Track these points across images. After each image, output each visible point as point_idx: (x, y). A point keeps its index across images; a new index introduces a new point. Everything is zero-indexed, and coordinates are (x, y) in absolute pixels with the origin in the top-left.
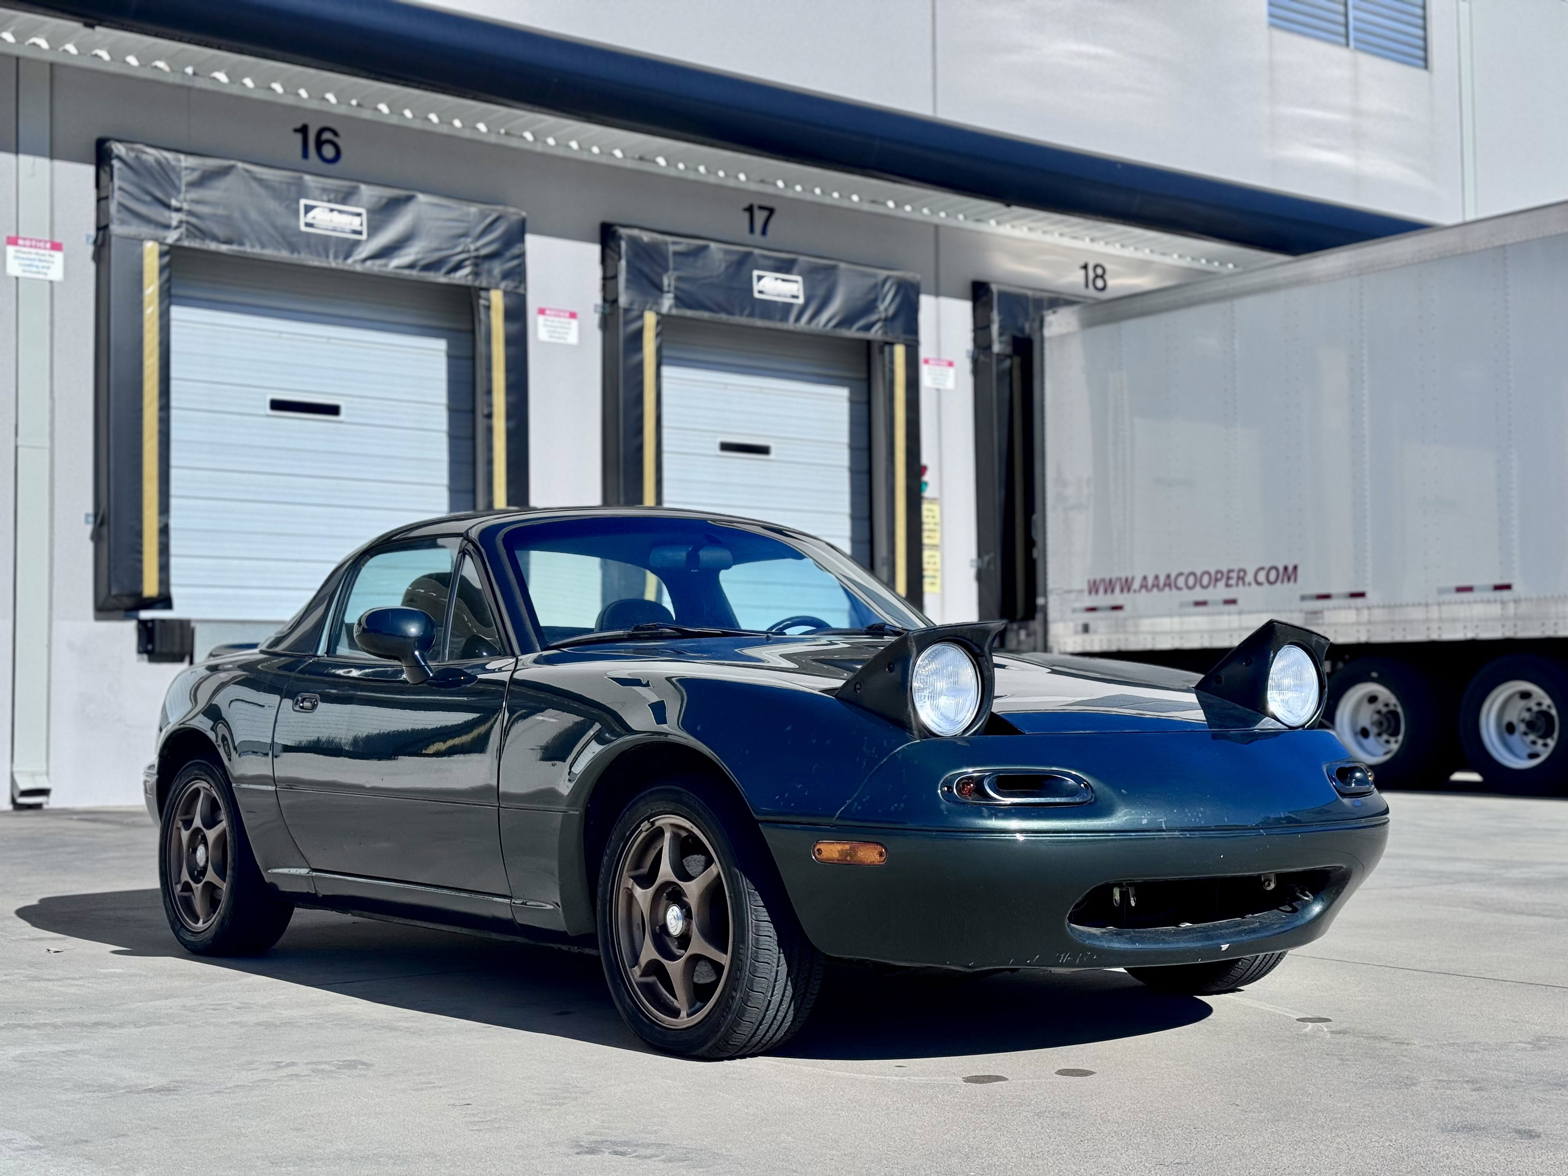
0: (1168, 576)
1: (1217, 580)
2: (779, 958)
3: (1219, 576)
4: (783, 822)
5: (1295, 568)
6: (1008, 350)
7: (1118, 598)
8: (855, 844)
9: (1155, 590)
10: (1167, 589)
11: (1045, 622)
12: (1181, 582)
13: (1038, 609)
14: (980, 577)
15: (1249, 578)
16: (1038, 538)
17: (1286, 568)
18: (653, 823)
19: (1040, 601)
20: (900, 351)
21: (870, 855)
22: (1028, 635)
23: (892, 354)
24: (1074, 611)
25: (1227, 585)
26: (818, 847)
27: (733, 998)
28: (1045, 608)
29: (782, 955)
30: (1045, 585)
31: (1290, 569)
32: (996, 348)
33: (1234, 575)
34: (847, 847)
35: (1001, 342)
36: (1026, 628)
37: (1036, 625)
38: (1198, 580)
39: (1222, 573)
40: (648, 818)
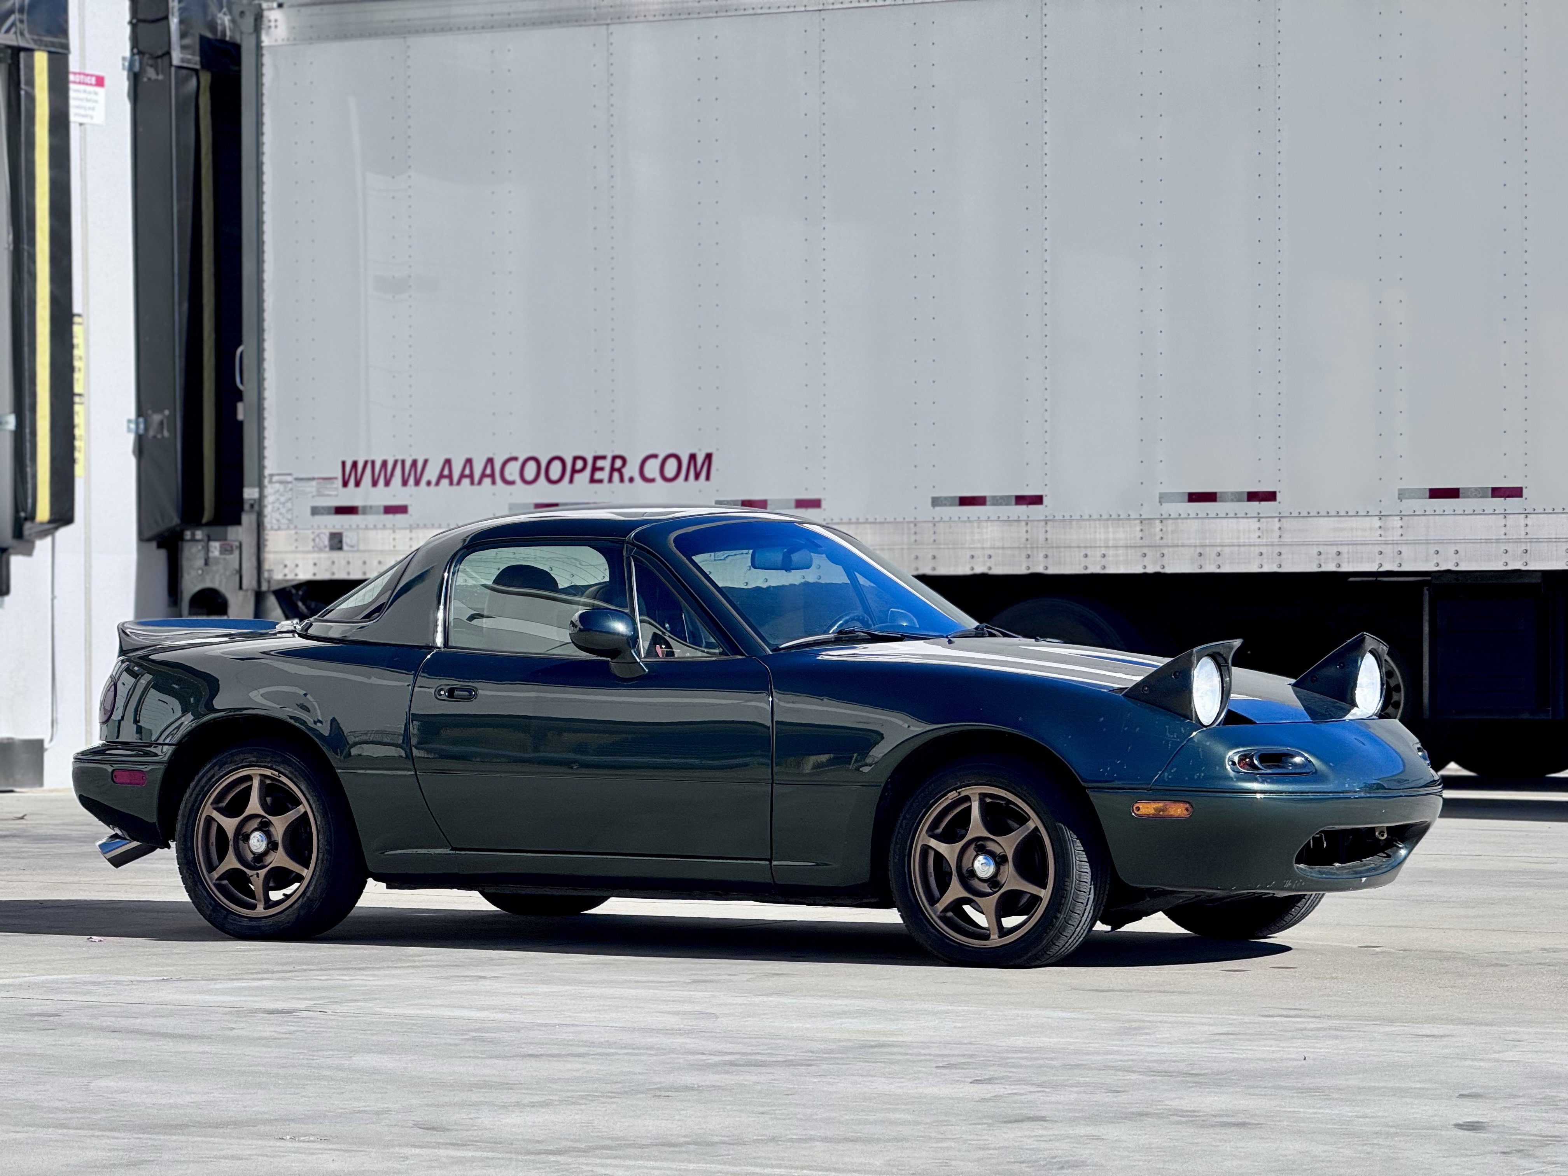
0: (490, 461)
1: (574, 471)
2: (1090, 888)
3: (579, 464)
4: (1108, 788)
5: (709, 456)
6: (195, 60)
7: (395, 494)
8: (1168, 803)
9: (466, 482)
10: (487, 481)
11: (260, 526)
12: (512, 471)
13: (247, 507)
14: (141, 448)
15: (631, 470)
16: (247, 388)
17: (693, 457)
18: (959, 793)
19: (250, 493)
20: (41, 60)
21: (1178, 810)
22: (223, 551)
23: (31, 68)
24: (315, 511)
25: (592, 480)
26: (1137, 805)
27: (1057, 918)
28: (258, 508)
29: (1092, 886)
30: (261, 468)
31: (700, 459)
32: (177, 57)
33: (606, 464)
34: (1161, 805)
35: (184, 48)
36: (223, 538)
37: (241, 533)
38: (543, 470)
39: (584, 460)
40: (956, 789)
